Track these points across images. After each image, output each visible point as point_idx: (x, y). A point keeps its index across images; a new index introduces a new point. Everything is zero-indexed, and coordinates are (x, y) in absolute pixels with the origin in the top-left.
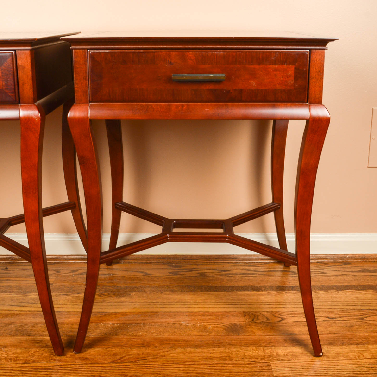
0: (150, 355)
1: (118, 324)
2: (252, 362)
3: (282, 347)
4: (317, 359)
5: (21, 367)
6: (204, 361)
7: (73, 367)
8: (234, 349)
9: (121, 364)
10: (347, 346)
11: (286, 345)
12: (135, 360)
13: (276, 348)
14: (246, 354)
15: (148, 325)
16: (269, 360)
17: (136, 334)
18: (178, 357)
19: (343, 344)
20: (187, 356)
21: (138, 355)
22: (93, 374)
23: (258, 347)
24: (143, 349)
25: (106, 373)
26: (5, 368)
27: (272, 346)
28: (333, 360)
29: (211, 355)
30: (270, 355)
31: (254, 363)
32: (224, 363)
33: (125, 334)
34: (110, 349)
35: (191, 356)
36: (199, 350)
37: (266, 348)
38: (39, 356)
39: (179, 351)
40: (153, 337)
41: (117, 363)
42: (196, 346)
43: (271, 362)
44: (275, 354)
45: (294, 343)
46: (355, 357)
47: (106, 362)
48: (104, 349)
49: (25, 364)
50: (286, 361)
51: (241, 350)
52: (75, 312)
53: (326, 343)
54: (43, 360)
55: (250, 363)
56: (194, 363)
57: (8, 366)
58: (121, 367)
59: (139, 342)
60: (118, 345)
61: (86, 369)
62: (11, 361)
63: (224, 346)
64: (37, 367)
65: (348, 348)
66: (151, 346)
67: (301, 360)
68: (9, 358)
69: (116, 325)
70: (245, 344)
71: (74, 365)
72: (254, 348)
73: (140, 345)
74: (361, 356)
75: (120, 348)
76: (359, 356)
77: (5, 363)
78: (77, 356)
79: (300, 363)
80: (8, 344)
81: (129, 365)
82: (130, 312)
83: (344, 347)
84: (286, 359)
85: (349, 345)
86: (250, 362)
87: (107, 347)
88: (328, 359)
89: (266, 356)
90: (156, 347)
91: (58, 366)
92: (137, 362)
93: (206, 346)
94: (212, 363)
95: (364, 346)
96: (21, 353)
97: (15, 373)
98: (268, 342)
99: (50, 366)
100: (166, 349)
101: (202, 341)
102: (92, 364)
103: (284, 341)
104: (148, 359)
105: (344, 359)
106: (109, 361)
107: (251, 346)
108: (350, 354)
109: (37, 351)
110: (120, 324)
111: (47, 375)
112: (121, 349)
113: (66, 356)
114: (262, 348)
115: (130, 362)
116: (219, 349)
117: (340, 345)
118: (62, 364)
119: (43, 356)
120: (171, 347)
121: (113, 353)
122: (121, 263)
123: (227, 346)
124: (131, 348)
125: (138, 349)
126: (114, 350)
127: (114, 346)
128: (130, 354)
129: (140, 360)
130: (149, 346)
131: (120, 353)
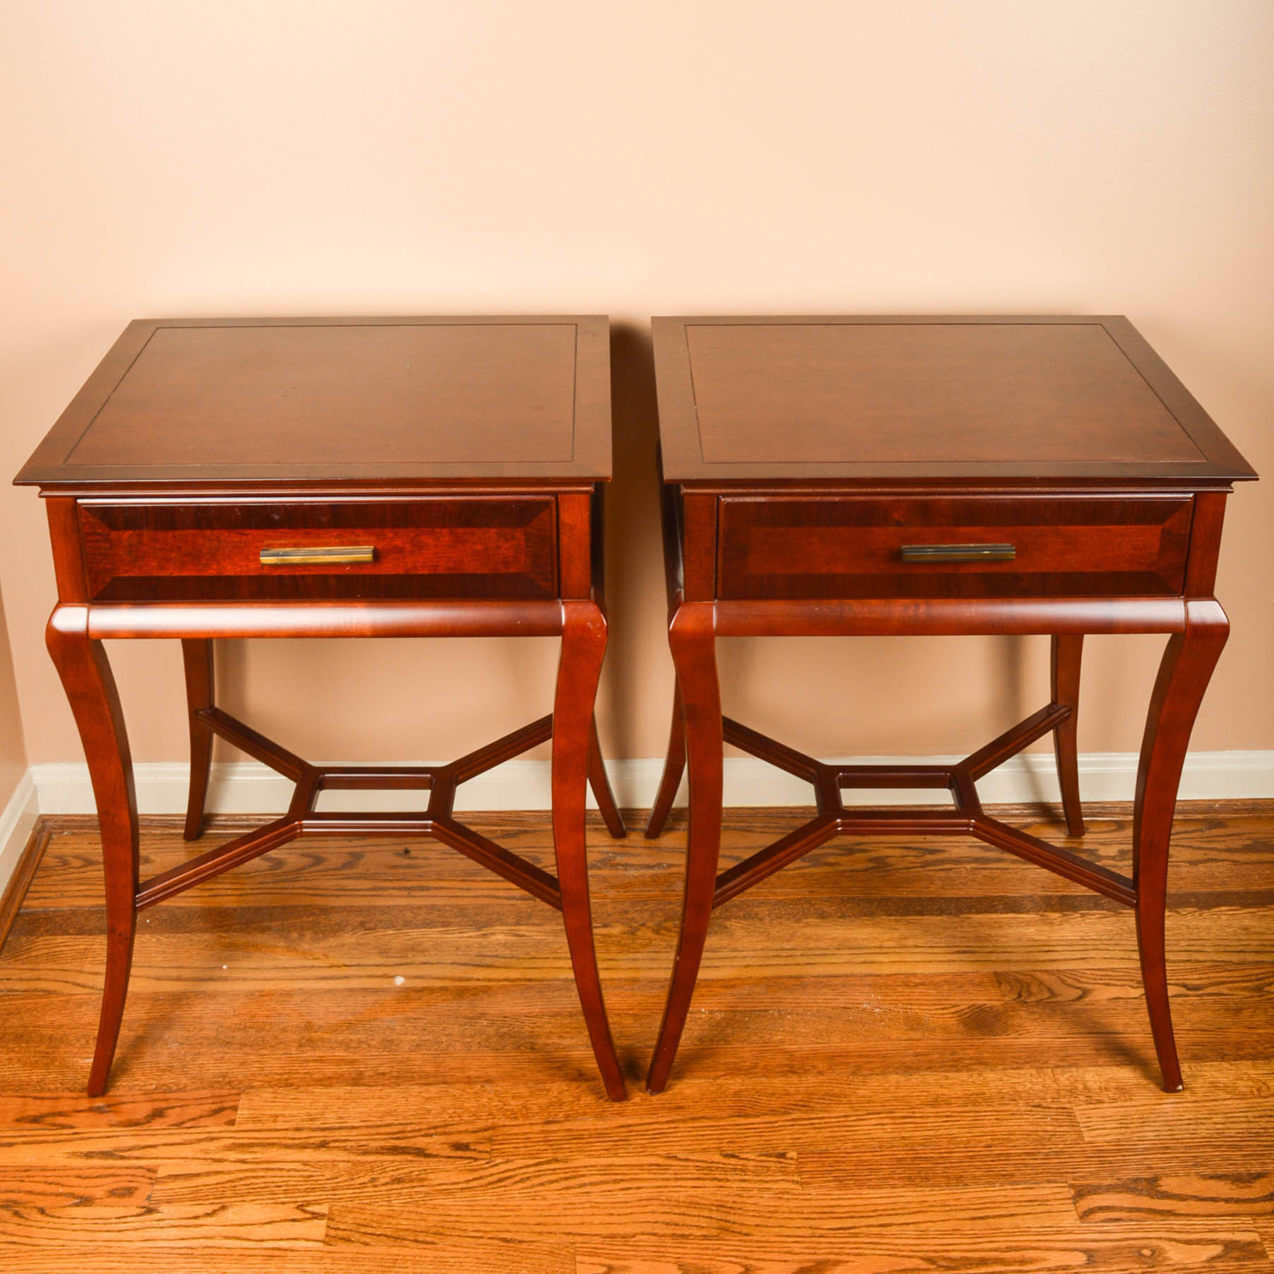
0: (813, 1094)
1: (721, 1011)
2: (1034, 1109)
3: (1092, 1069)
4: (1171, 1098)
5: (543, 1132)
6: (933, 1106)
7: (656, 1129)
8: (990, 1076)
9: (758, 1120)
10: (1233, 1063)
11: (1101, 1062)
12: (785, 1108)
13: (1081, 1070)
14: (1019, 1089)
15: (790, 1014)
16: (1070, 1102)
17: (769, 1040)
18: (874, 1098)
19: (1223, 1057)
20: (893, 1095)
21: (787, 1094)
22: (705, 1146)
23: (1042, 1068)
24: (795, 1079)
25: (730, 1142)
26: (512, 1137)
27: (1070, 1066)
28: (1206, 1101)
29: (945, 1091)
30: (1068, 1088)
31: (1038, 1109)
32: (976, 1112)
33: (745, 1040)
34: (721, 1081)
35: (901, 1094)
36: (916, 1078)
37: (1059, 1071)
38: (573, 1102)
39: (874, 1082)
40: (808, 1046)
41: (747, 1116)
42: (907, 1069)
43: (1075, 1108)
44: (1080, 1087)
45: (1119, 1058)
46: (1252, 1092)
47: (723, 1114)
48: (710, 1080)
49: (551, 1126)
50: (1106, 1105)
51: (1005, 1078)
52: (613, 979)
53: (1186, 1056)
54: (585, 1114)
55: (1031, 1111)
56: (913, 1113)
57: (515, 1130)
58: (761, 1126)
59: (781, 1059)
60: (735, 1070)
61: (685, 1134)
62: (516, 1118)
63: (968, 1068)
64: (577, 1130)
65: (1233, 1068)
66: (809, 1070)
67: (1136, 1100)
68: (508, 1110)
69: (719, 1016)
70: (1012, 1062)
71: (656, 1123)
72: (1034, 1071)
73: (785, 1069)
74: (1264, 1088)
75: (743, 1077)
76: (1259, 1090)
77: (506, 1123)
78: (656, 1099)
79: (1136, 1108)
80: (492, 1072)
81: (776, 1122)
82: (739, 979)
83: (1225, 1065)
84: (1106, 1099)
85: (1236, 1060)
86: (1029, 1108)
87: (713, 1074)
88: (1194, 1098)
89: (1063, 1093)
90: (821, 1073)
91: (623, 1126)
92: (790, 1113)
93: (928, 1068)
94: (949, 1111)
95: (1269, 1063)
96: (531, 1096)
97: (537, 1148)
98: (1062, 1054)
99: (606, 1129)
100: (845, 1079)
101: (917, 1055)
102: (693, 1119)
103: (1094, 1052)
104: (811, 1104)
105: (1229, 1096)
106: (730, 1112)
107: (1027, 1066)
108: (1240, 1083)
109: (565, 1088)
110: (726, 1011)
111: (607, 1150)
112: (747, 1081)
113: (632, 1101)
114: (1050, 1070)
115: (774, 1112)
116: (958, 1074)
117: (1216, 1061)
118: (630, 1122)
119: (581, 1102)
120: (854, 1073)
121: (732, 1091)
122: (678, 830)
123: (974, 1067)
124: (767, 1077)
125: (783, 1079)
126: (730, 1082)
127: (729, 1072)
128: (770, 1091)
129: (795, 1107)
130: (806, 1072)
131: (747, 1090)
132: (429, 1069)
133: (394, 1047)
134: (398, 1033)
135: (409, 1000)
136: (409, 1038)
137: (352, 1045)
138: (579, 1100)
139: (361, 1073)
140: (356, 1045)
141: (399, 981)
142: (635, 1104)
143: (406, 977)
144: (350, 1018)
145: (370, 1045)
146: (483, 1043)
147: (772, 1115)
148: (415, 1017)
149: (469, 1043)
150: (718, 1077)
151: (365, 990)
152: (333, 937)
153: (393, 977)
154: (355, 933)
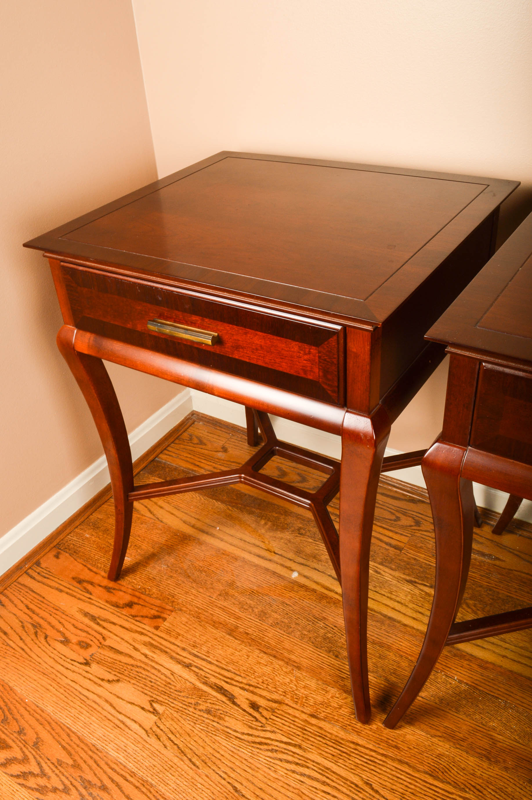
0: (491, 783)
1: (467, 684)
5: (306, 721)
7: (372, 756)
9: (441, 785)
12: (465, 785)
15: (512, 708)
17: (486, 723)
21: (473, 775)
22: (394, 787)
24: (486, 764)
25: (413, 794)
26: (285, 715)
33: (470, 715)
34: (435, 740)
38: (335, 708)
40: (510, 741)
41: (436, 778)
47: (421, 768)
48: (428, 736)
49: (313, 719)
54: (337, 721)
57: (291, 711)
58: (440, 791)
59: (485, 743)
60: (451, 737)
61: (388, 770)
62: (297, 703)
64: (325, 731)
66: (499, 762)
68: (296, 694)
69: (464, 687)
71: (375, 751)
73: (484, 752)
75: (452, 744)
77: (289, 703)
78: (388, 732)
80: (304, 662)
81: (452, 793)
82: (494, 664)
87: (433, 732)
90: (506, 769)
91: (353, 743)
92: (466, 792)
96: (315, 691)
99: (343, 739)
100: (521, 783)
102: (400, 761)
104: (485, 792)
106: (427, 769)
109: (337, 696)
110: (470, 686)
112: (452, 749)
113: (370, 727)
115: (456, 785)
118: (360, 742)
121: (438, 752)
124: (467, 753)
125: (477, 760)
126: (441, 744)
127: (445, 735)
128: (462, 766)
130: (497, 762)
131: (448, 756)
133: (264, 618)
134: (272, 610)
135: (292, 590)
137: (245, 607)
138: (340, 709)
139: (237, 627)
141: (295, 575)
142: (371, 730)
143: (300, 574)
144: (255, 588)
145: (253, 610)
146: (312, 639)
148: (288, 603)
149: (305, 635)
150: (434, 736)
151: (274, 573)
152: (280, 531)
153: (293, 570)
154: (292, 534)
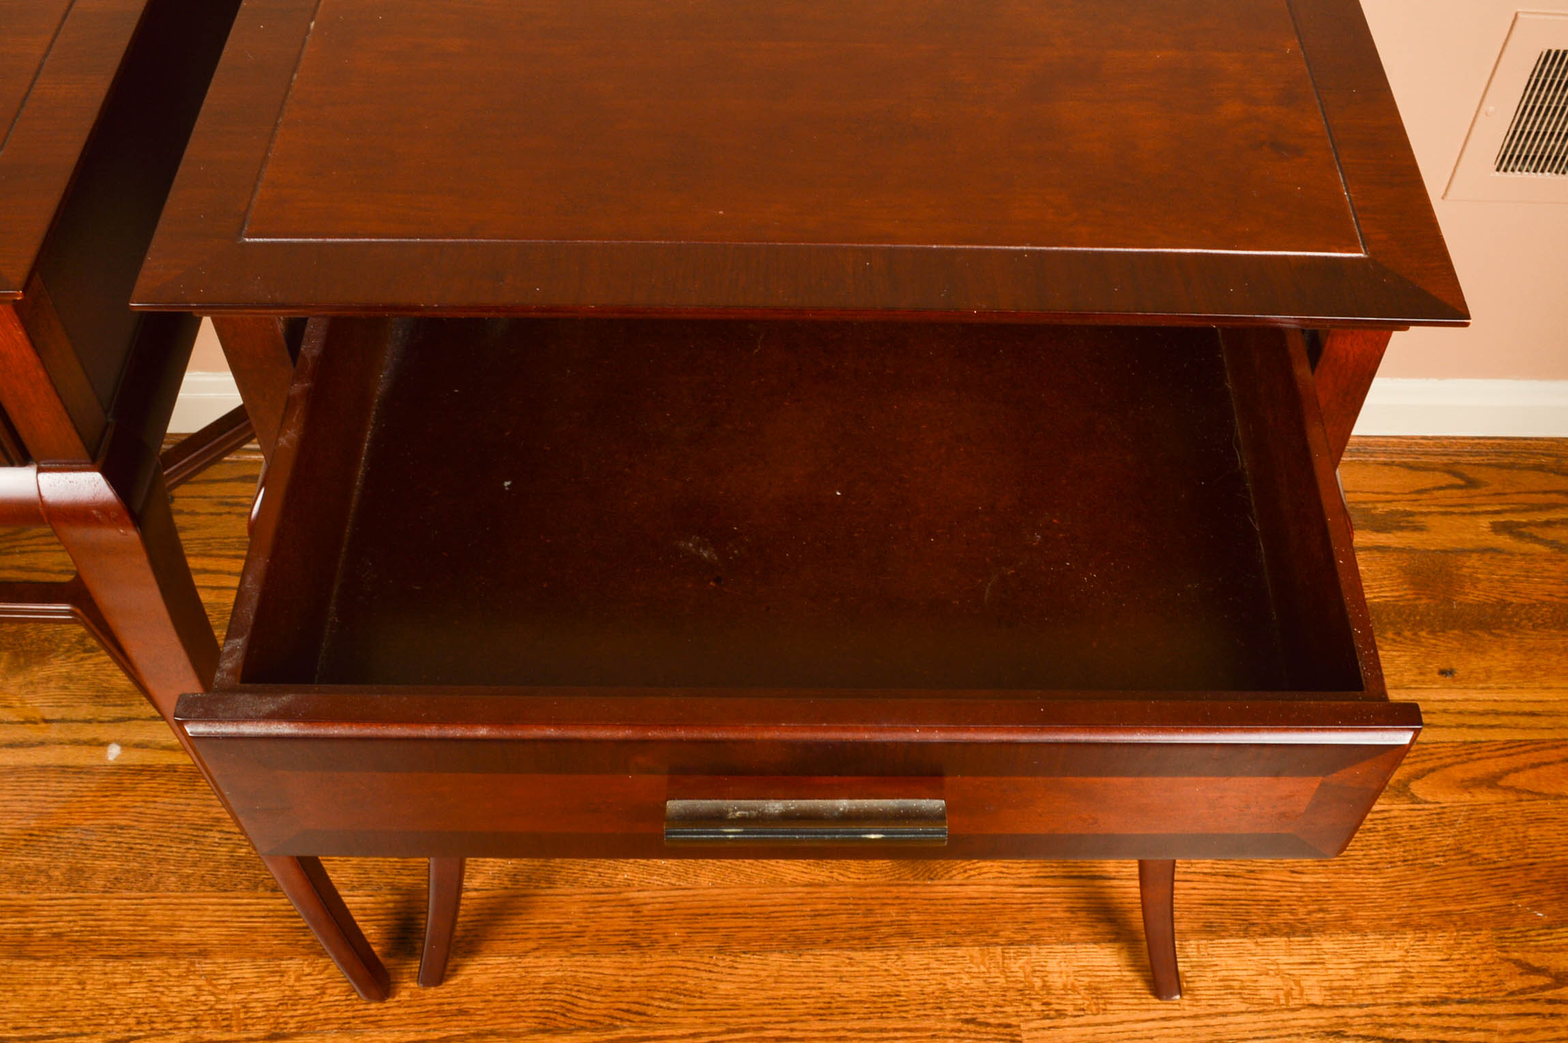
2: (965, 1027)
3: (1059, 948)
4: (1160, 1008)
6: (821, 1017)
8: (914, 959)
10: (1259, 940)
11: (1074, 934)
12: (612, 1017)
13: (1044, 951)
14: (950, 986)
16: (1017, 1015)
17: (611, 879)
18: (742, 1000)
19: (1247, 929)
20: (770, 993)
21: (619, 990)
23: (988, 945)
24: (634, 960)
27: (1029, 942)
28: (1209, 1015)
29: (844, 988)
30: (1020, 986)
31: (971, 1027)
32: (881, 1030)
33: (576, 880)
34: (529, 961)
35: (781, 993)
36: (807, 961)
37: (1012, 950)
38: (314, 998)
39: (749, 965)
40: (664, 893)
41: (554, 1031)
42: (798, 943)
43: (1023, 1026)
44: (1038, 983)
45: (1101, 928)
46: (1277, 999)
47: (522, 1026)
48: (514, 959)
50: (1068, 1021)
51: (934, 965)
53: (1195, 925)
54: (327, 1021)
55: (960, 1031)
56: (792, 1030)
59: (621, 920)
60: (555, 940)
63: (884, 944)
65: (1259, 950)
66: (657, 942)
67: (1114, 1012)
68: (221, 1011)
70: (948, 932)
72: (975, 951)
73: (624, 938)
74: (1295, 993)
75: (561, 952)
76: (1288, 995)
78: (433, 994)
79: (1109, 1029)
80: (212, 935)
83: (1248, 943)
84: (1070, 1010)
85: (1265, 935)
86: (959, 1025)
87: (521, 946)
88: (1195, 1010)
89: (1012, 995)
90: (673, 948)
92: (616, 1028)
93: (828, 941)
94: (844, 1029)
95: (1310, 943)
96: (257, 984)
98: (1021, 917)
100: (706, 960)
101: (817, 915)
103: (1068, 915)
104: (650, 1011)
105: (1243, 1007)
106: (532, 1023)
107: (968, 940)
108: (1264, 981)
109: (307, 970)
112: (566, 962)
113: (397, 998)
114: (999, 949)
116: (868, 954)
117: (1238, 936)
119: (326, 998)
120: (720, 950)
121: (542, 981)
123: (893, 941)
124: (595, 954)
125: (617, 958)
126: (542, 962)
127: (543, 942)
128: (595, 984)
129: (626, 1016)
130: (653, 944)
131: (563, 978)
132: (124, 927)
133: (83, 883)
134: (93, 856)
135: (120, 789)
136: (106, 864)
137: (27, 877)
138: (324, 993)
139: (28, 933)
140: (31, 878)
141: (114, 752)
142: (400, 1004)
143: (124, 745)
144: (33, 823)
145: (49, 877)
146: (208, 877)
147: (593, 1030)
148: (123, 823)
149: (188, 876)
150: (525, 954)
151: (63, 769)
152: (38, 663)
153: (105, 744)
154: (69, 657)
